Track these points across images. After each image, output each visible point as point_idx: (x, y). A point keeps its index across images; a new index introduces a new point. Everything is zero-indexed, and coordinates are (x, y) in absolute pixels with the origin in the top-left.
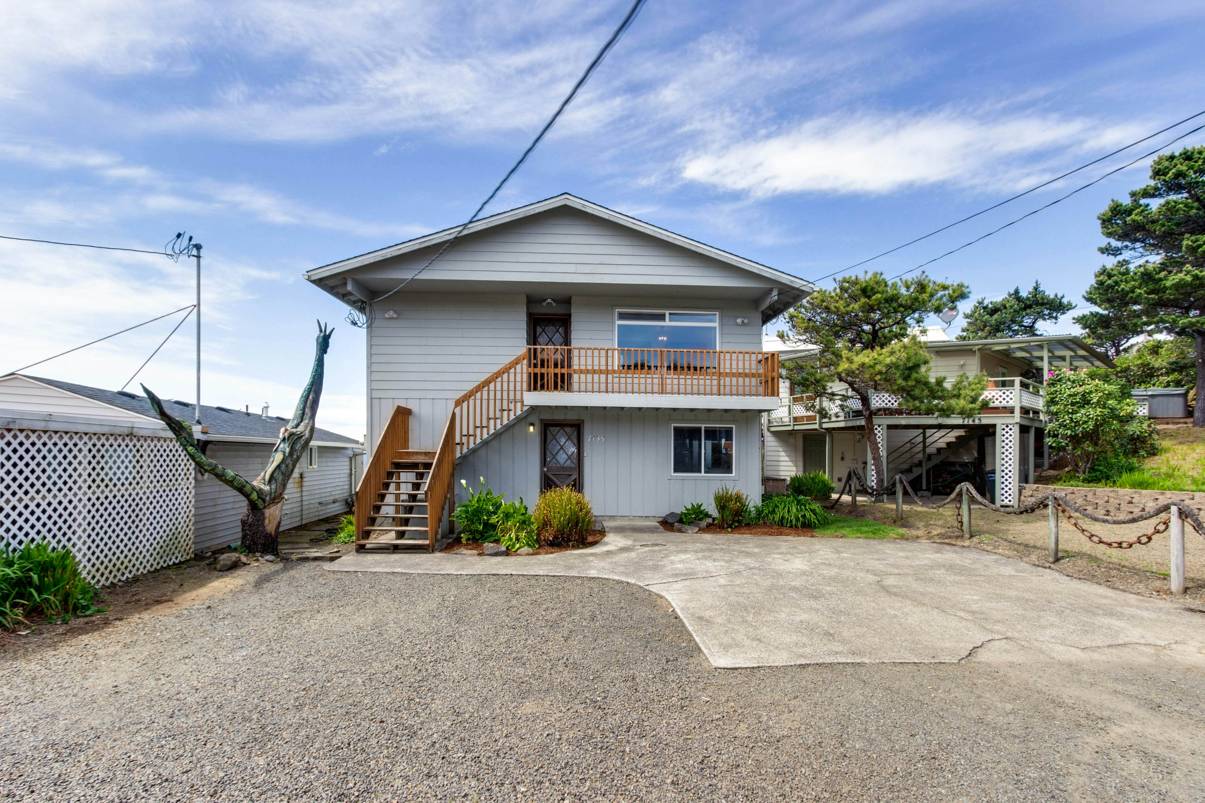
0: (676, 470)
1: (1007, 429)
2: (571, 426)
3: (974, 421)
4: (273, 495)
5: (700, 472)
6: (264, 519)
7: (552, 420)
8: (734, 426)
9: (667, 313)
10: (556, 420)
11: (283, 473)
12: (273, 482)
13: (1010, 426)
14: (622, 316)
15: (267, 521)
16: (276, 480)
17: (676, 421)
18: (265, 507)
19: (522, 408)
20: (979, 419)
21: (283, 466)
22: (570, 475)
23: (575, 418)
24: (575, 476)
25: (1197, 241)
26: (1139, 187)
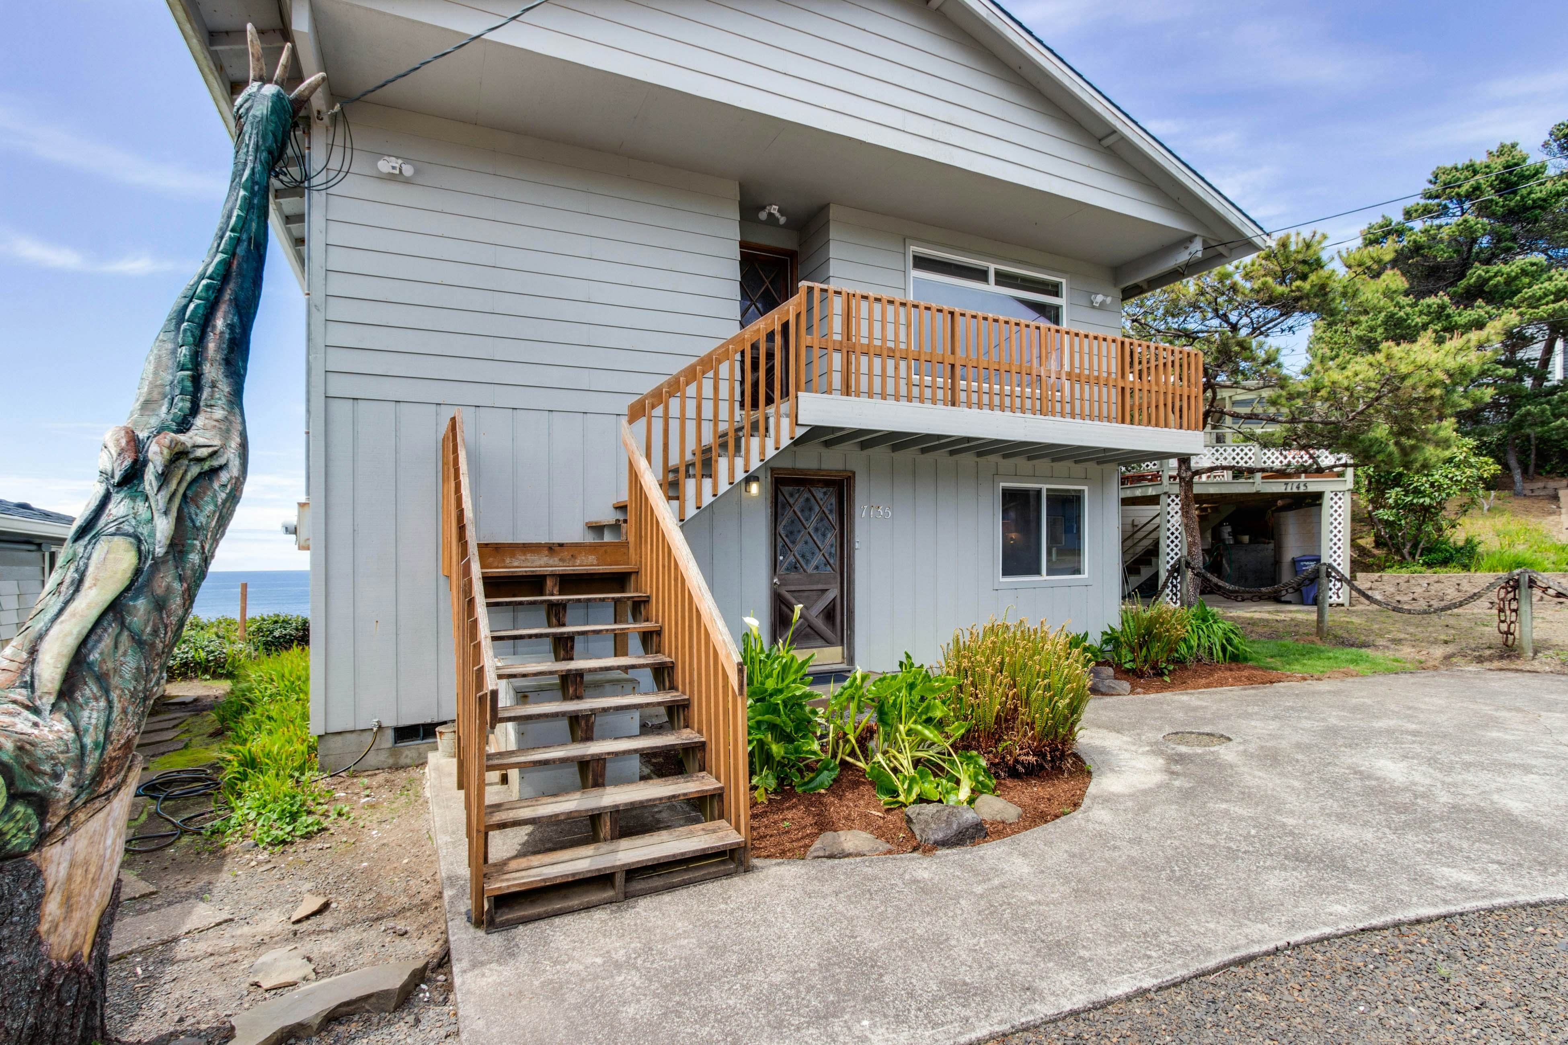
0: (1006, 572)
1: (1336, 499)
2: (827, 483)
3: (1298, 488)
4: (92, 761)
5: (1038, 572)
6: (38, 901)
7: (794, 470)
8: (1086, 488)
9: (992, 267)
10: (801, 471)
11: (138, 642)
12: (91, 689)
13: (1340, 495)
14: (921, 263)
15: (52, 907)
16: (102, 680)
17: (1007, 477)
18: (43, 839)
19: (792, 431)
20: (1305, 485)
21: (141, 604)
22: (824, 591)
23: (840, 466)
24: (833, 593)
25: (1487, 272)
26: (1410, 203)
